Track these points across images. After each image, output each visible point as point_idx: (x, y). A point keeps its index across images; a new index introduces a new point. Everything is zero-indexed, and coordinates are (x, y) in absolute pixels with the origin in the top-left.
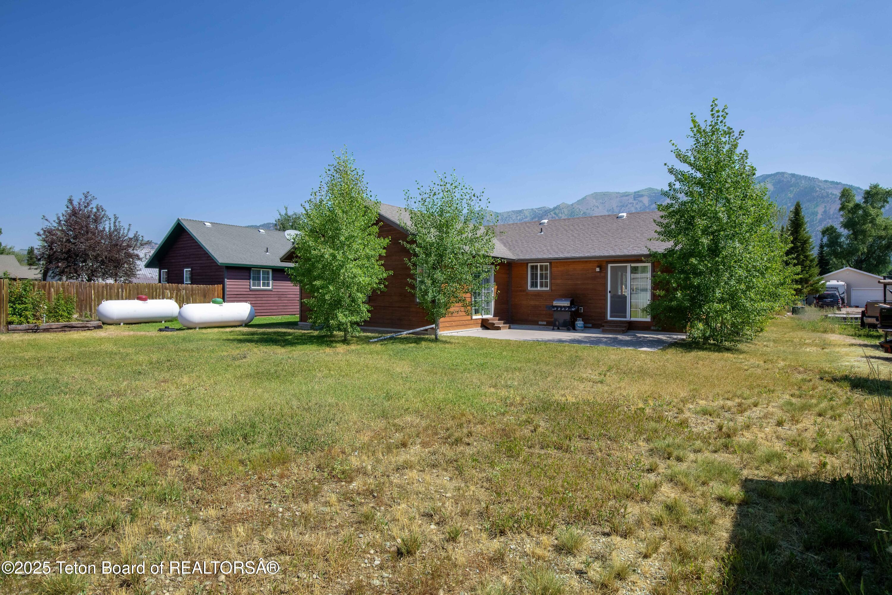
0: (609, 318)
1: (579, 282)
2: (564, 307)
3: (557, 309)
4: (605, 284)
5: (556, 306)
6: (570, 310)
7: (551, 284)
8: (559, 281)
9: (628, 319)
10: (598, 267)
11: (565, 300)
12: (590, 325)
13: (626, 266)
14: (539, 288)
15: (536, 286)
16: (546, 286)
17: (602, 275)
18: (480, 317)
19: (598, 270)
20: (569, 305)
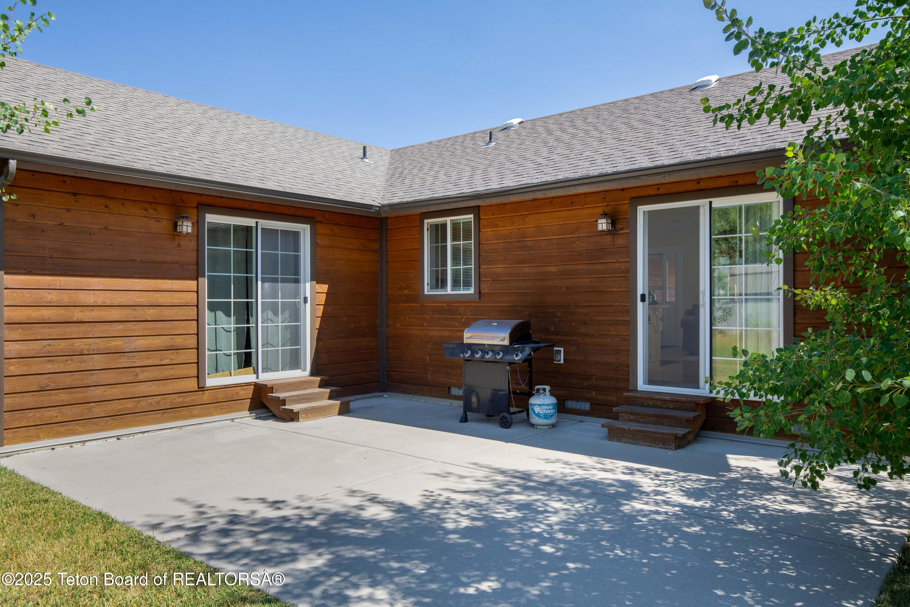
0: (642, 385)
1: (553, 269)
2: (492, 348)
3: (472, 355)
4: (627, 271)
5: (470, 346)
6: (508, 358)
7: (479, 276)
8: (499, 268)
9: (704, 391)
10: (605, 215)
11: (498, 328)
12: (586, 406)
13: (698, 207)
14: (449, 290)
15: (444, 284)
16: (467, 284)
17: (620, 241)
18: (250, 378)
19: (603, 225)
20: (506, 342)
